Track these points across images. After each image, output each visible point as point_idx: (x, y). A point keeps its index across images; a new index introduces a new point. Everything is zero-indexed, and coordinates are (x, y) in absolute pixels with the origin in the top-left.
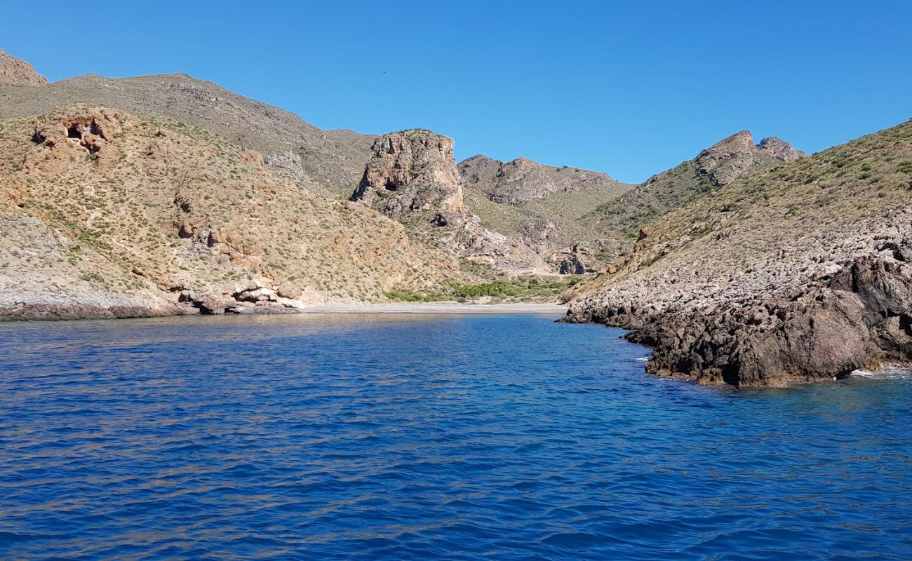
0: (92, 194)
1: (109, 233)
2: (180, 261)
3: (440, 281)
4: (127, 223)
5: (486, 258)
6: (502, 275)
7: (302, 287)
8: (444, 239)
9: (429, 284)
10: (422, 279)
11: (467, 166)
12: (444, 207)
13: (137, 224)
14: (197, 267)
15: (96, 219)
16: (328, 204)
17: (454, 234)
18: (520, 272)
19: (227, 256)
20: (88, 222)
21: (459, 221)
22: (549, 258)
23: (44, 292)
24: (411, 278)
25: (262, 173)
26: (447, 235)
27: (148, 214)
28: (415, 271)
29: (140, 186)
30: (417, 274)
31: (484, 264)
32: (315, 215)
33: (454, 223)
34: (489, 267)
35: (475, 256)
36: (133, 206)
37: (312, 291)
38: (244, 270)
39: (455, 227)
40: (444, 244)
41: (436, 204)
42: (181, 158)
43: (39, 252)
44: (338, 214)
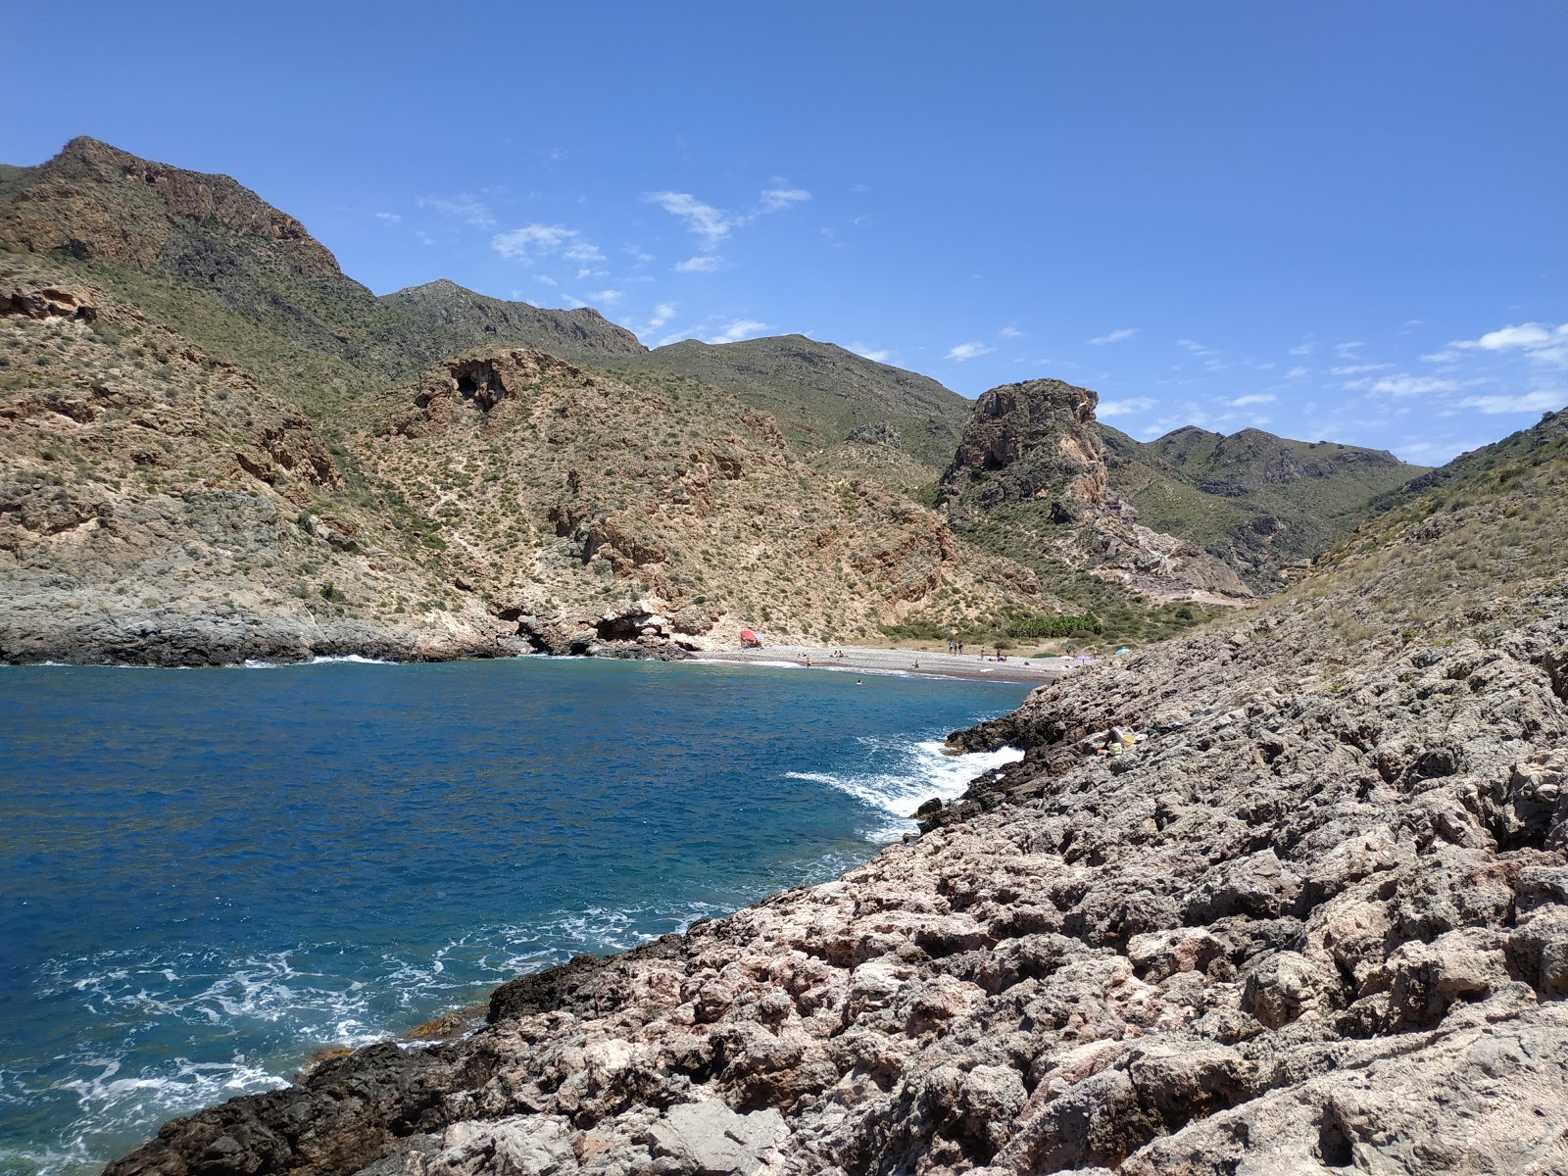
0: (460, 468)
1: (453, 526)
2: (539, 567)
3: (996, 610)
4: (487, 509)
5: (1119, 572)
6: (1139, 600)
7: (716, 615)
8: (1059, 543)
9: (973, 613)
10: (962, 605)
11: (1170, 442)
12: (1069, 493)
13: (501, 512)
14: (559, 579)
15: (446, 503)
16: (830, 485)
17: (1075, 534)
18: (1170, 598)
19: (609, 562)
20: (432, 509)
21: (1088, 514)
22: (1274, 573)
23: (203, 616)
24: (943, 603)
25: (730, 439)
26: (1066, 536)
27: (526, 497)
28: (956, 591)
29: (531, 456)
30: (957, 597)
31: (1112, 583)
32: (799, 500)
33: (1078, 517)
34: (1121, 586)
35: (1102, 569)
36: (509, 486)
37: (732, 622)
38: (630, 586)
39: (1081, 524)
40: (1059, 549)
41: (1058, 489)
42: (602, 416)
43: (237, 551)
44: (839, 500)
